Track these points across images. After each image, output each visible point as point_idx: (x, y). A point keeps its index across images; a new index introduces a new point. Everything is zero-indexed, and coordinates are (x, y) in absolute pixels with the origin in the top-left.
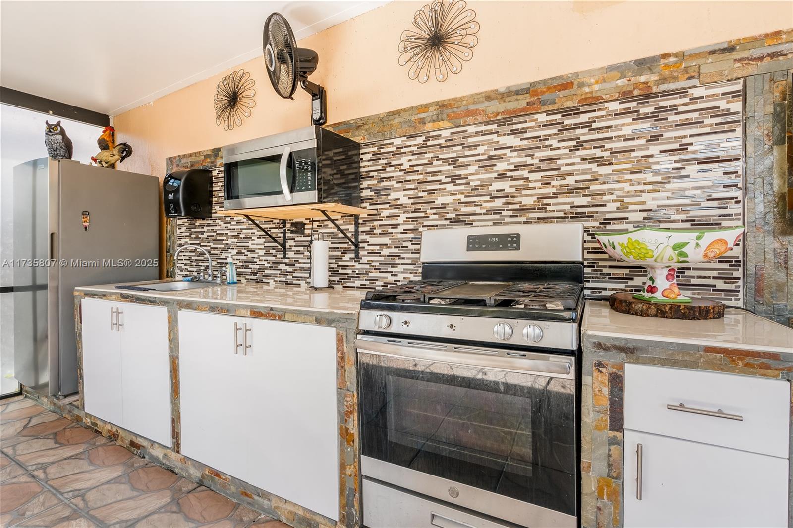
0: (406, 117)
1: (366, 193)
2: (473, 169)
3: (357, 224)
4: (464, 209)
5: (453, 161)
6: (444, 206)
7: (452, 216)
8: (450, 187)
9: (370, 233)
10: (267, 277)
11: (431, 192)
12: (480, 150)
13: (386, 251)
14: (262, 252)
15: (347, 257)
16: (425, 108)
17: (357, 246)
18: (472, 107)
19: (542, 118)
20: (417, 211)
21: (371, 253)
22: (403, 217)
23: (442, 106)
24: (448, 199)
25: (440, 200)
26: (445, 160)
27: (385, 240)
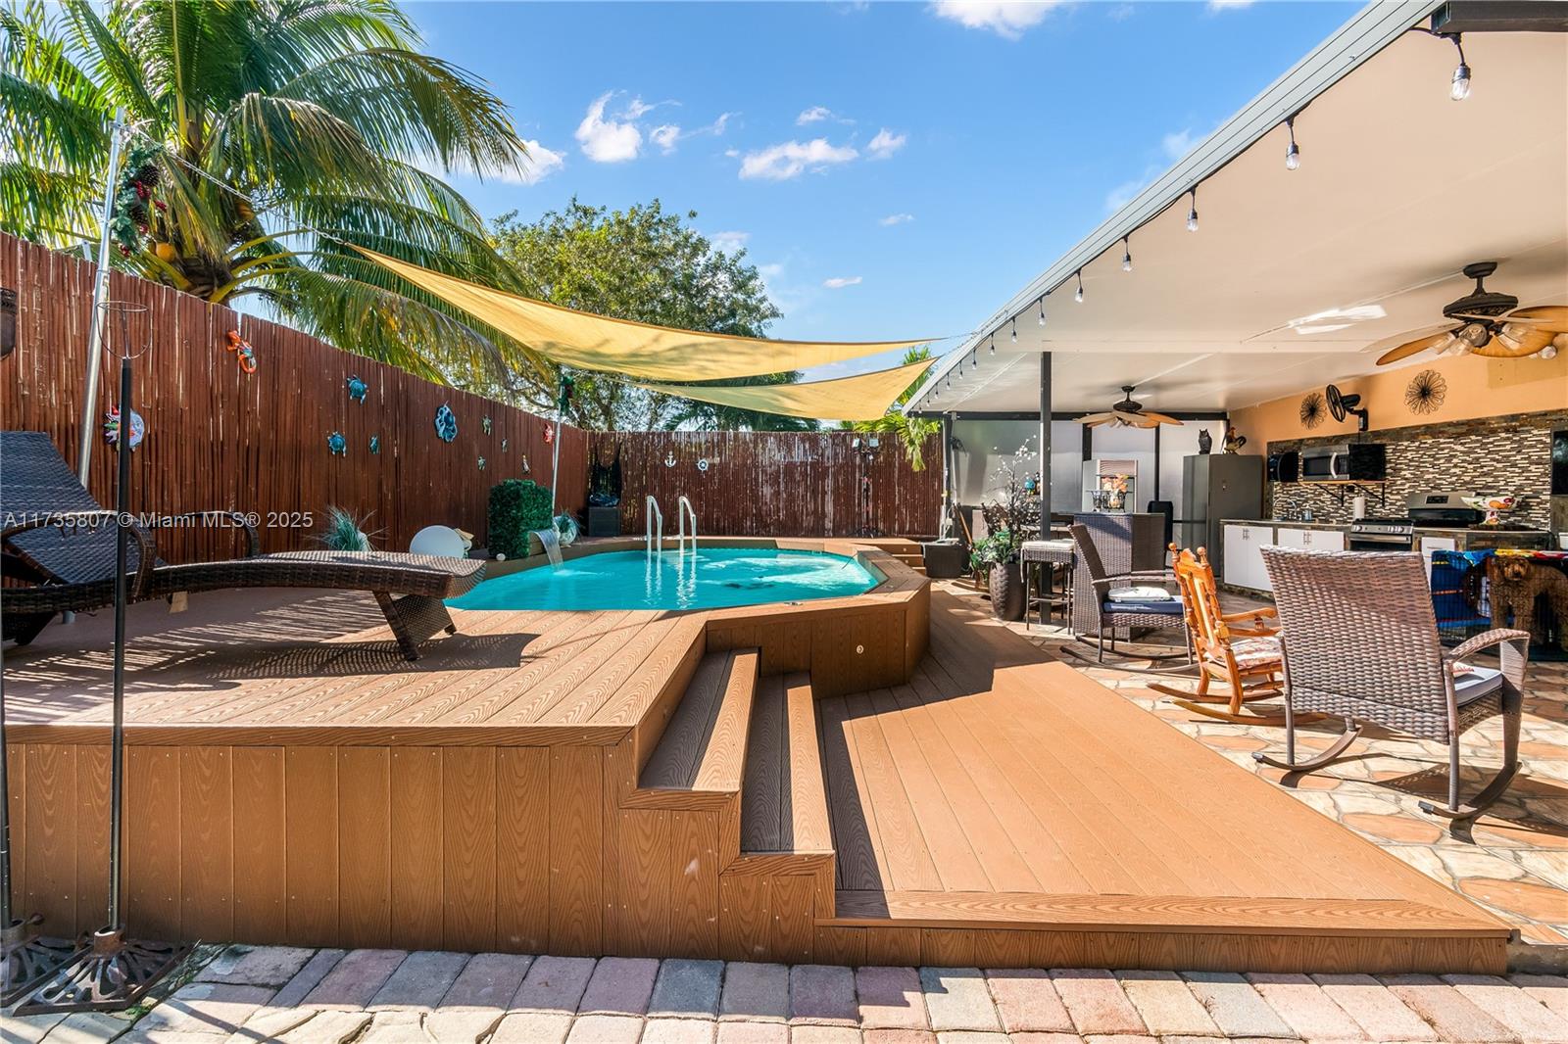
0: (1409, 431)
1: (1389, 471)
2: (1442, 461)
3: (1384, 488)
4: (1438, 482)
5: (1433, 456)
6: (1429, 479)
7: (1432, 485)
8: (1431, 470)
9: (1390, 493)
10: (1332, 517)
11: (1422, 472)
12: (1446, 451)
13: (1399, 503)
14: (1329, 503)
15: (1378, 506)
16: (1418, 427)
17: (1383, 499)
18: (1442, 429)
19: (1473, 437)
20: (1415, 482)
21: (1391, 504)
22: (1408, 485)
23: (1428, 427)
24: (1431, 476)
25: (1427, 477)
26: (1429, 456)
27: (1399, 497)
